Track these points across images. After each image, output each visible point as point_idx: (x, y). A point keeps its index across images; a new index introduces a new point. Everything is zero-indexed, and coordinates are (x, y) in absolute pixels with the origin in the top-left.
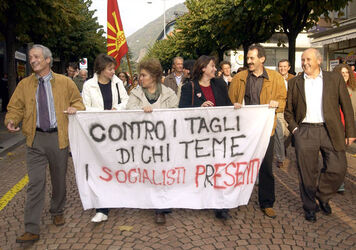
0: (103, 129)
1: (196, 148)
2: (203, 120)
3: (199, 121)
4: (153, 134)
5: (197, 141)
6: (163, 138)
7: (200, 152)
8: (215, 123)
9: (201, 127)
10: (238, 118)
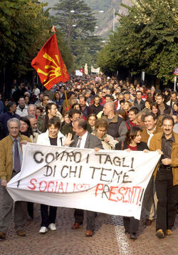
0: (43, 155)
1: (102, 174)
2: (108, 156)
3: (106, 157)
4: (72, 158)
5: (103, 169)
6: (79, 162)
7: (103, 178)
8: (117, 160)
9: (107, 160)
10: (133, 159)
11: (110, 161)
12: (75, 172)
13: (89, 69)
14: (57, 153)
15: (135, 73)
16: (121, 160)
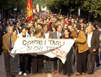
0: (26, 42)
2: (54, 41)
4: (39, 43)
5: (51, 47)
10: (64, 42)
11: (54, 43)
12: (40, 49)
13: (40, 8)
14: (32, 41)
15: (73, 10)
16: (59, 43)
